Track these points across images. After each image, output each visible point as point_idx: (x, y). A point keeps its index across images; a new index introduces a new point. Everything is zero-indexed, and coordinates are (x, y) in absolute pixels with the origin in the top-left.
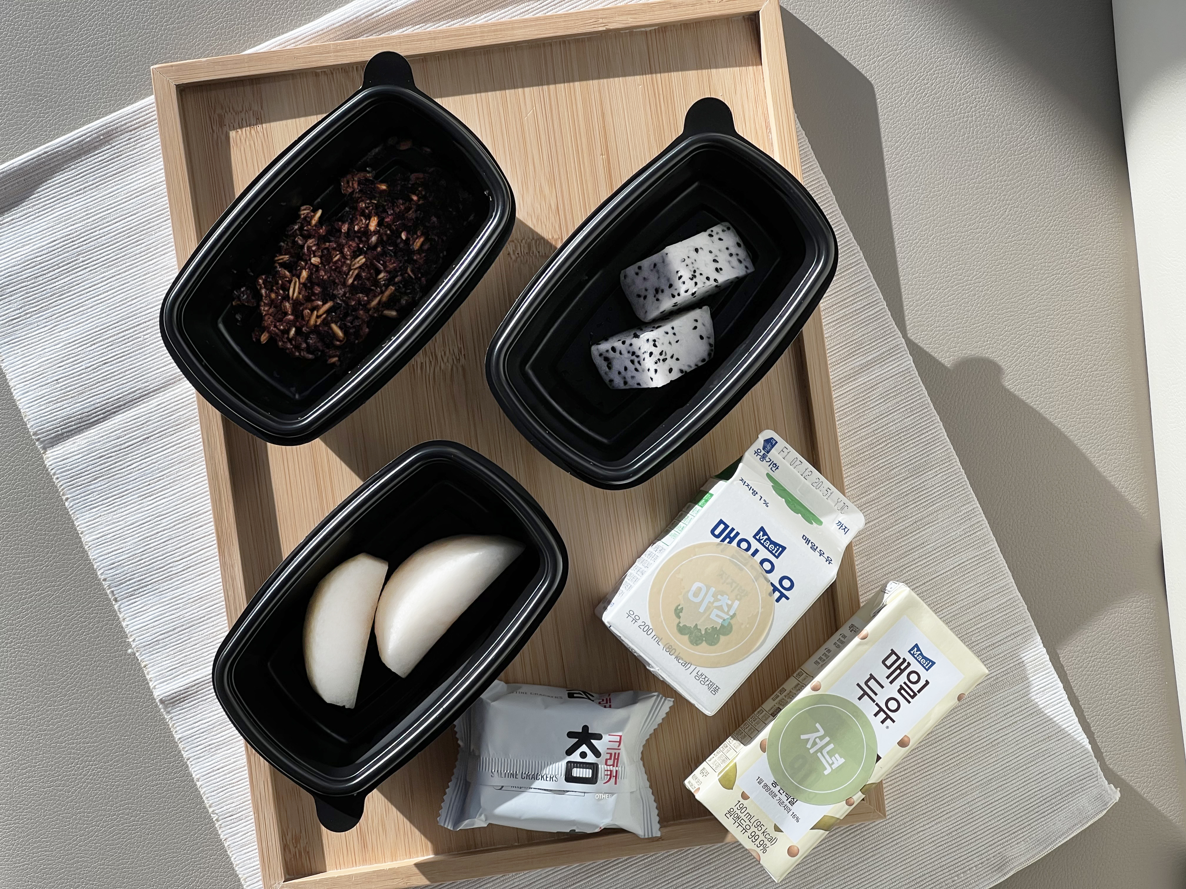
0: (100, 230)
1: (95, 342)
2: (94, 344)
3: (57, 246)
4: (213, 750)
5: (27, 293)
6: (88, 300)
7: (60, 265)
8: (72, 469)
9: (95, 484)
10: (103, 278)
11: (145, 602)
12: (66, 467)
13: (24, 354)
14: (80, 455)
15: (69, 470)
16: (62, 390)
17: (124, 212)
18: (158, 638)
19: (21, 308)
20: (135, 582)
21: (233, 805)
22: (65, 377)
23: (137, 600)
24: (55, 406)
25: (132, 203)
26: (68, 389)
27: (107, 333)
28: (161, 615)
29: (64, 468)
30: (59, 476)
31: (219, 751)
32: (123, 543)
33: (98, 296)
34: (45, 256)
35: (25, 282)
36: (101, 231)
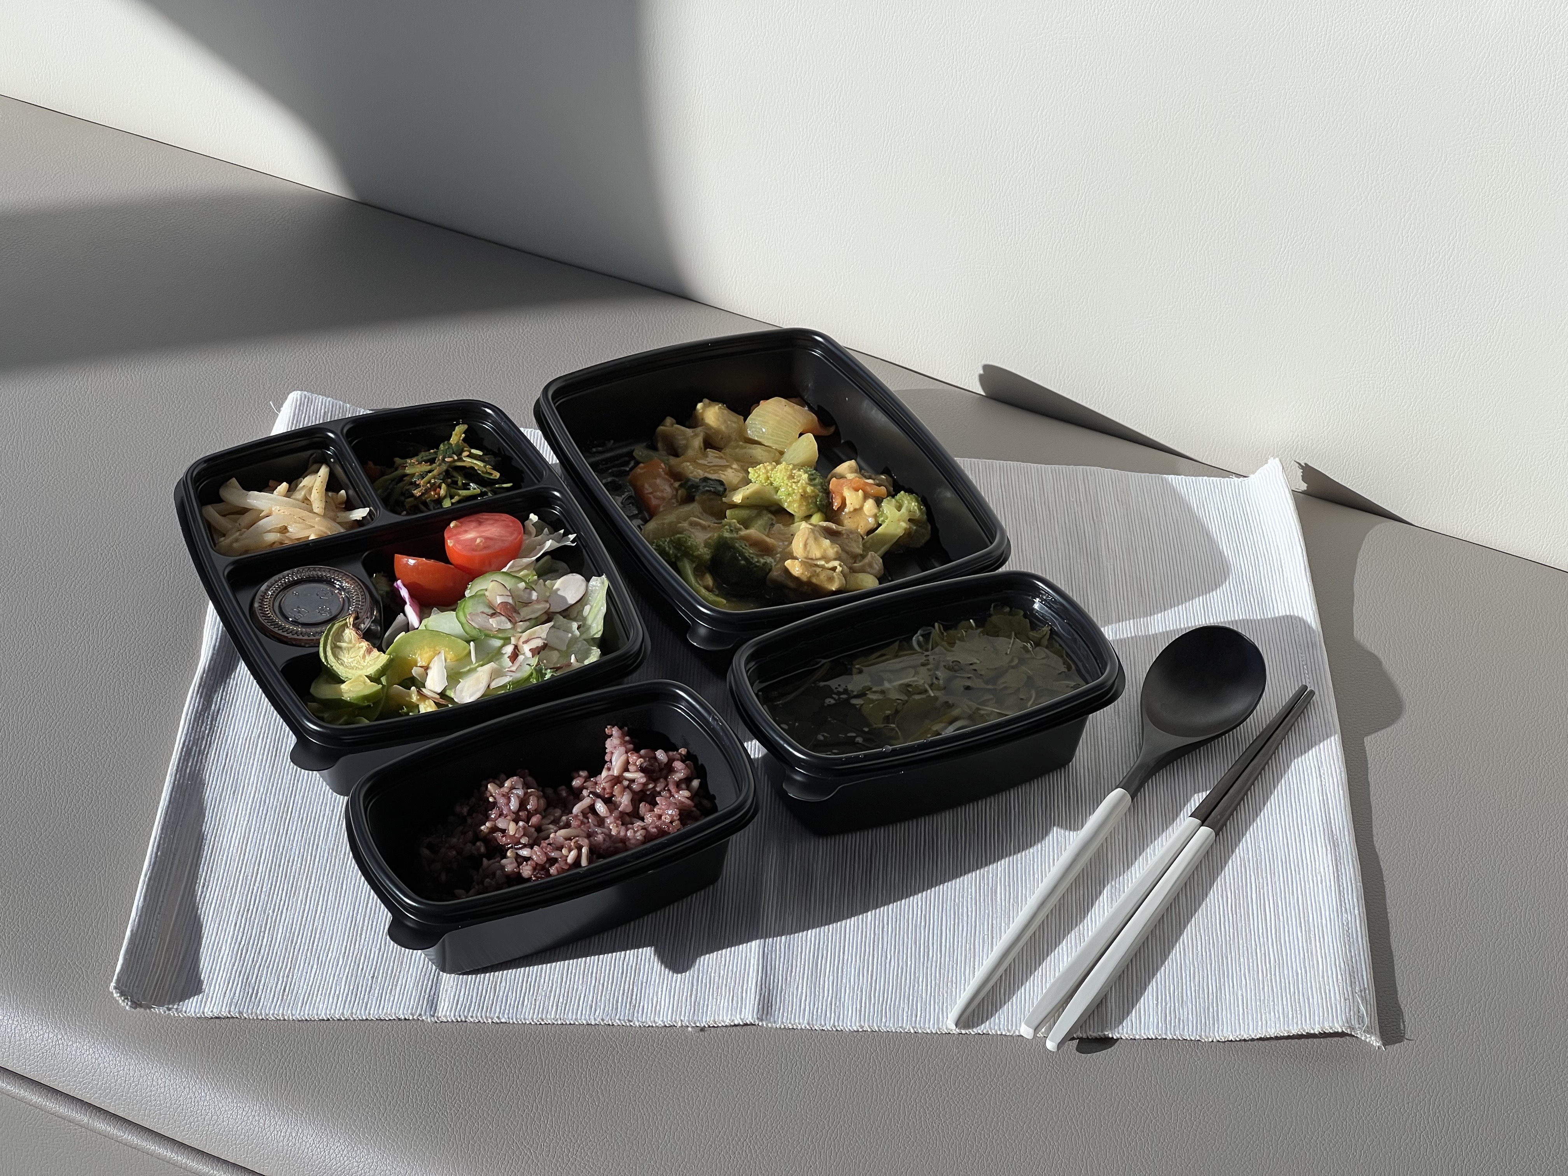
0: (254, 885)
1: (359, 932)
2: (361, 934)
3: (242, 925)
4: (838, 1003)
5: (268, 967)
6: (314, 921)
7: (263, 930)
8: (471, 1002)
9: (499, 991)
10: (301, 902)
11: (648, 998)
12: (466, 1005)
13: (325, 994)
14: (463, 990)
15: (470, 1005)
16: (386, 978)
17: (253, 860)
18: (693, 1000)
19: (278, 979)
20: (623, 999)
21: (906, 1009)
22: (375, 969)
23: (642, 1004)
24: (398, 989)
25: (250, 850)
26: (389, 972)
27: (358, 920)
28: (670, 990)
29: (465, 1008)
30: (470, 1014)
31: (843, 1000)
32: (576, 992)
33: (316, 913)
34: (244, 938)
35: (256, 965)
36: (257, 884)
